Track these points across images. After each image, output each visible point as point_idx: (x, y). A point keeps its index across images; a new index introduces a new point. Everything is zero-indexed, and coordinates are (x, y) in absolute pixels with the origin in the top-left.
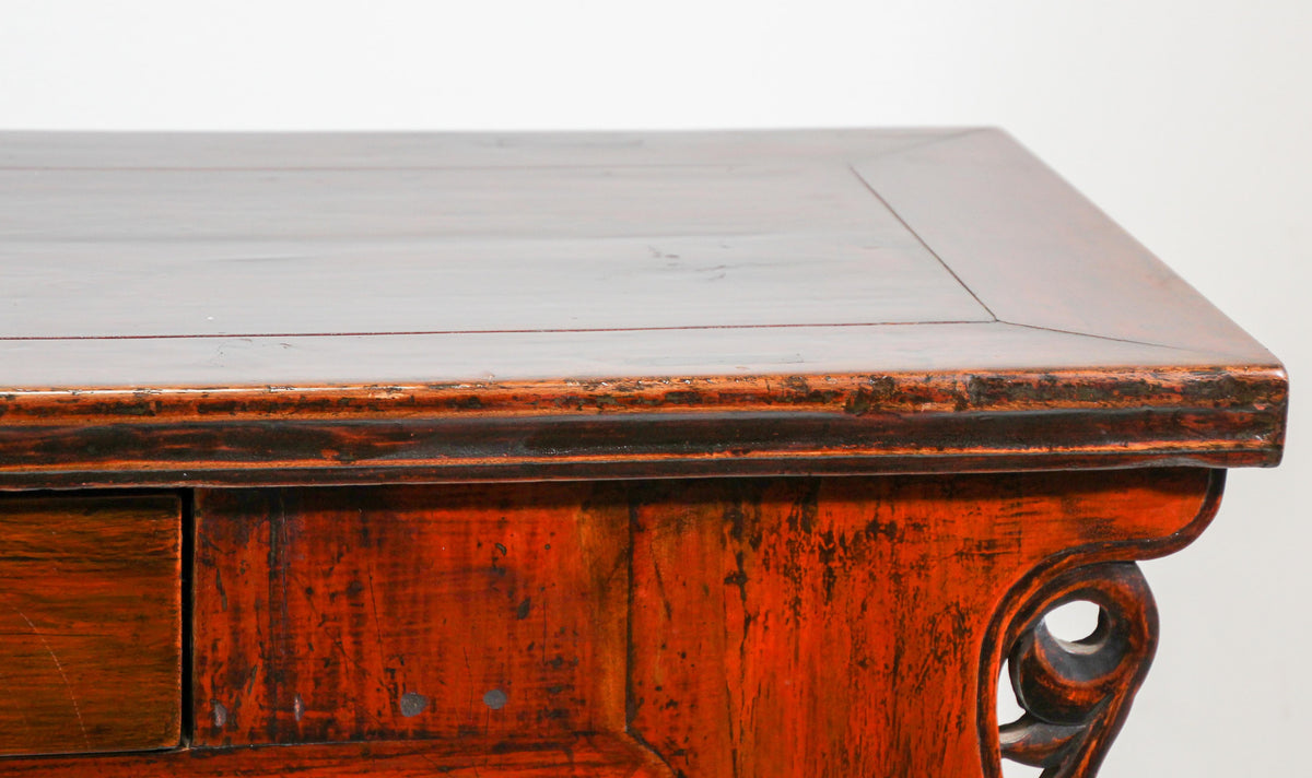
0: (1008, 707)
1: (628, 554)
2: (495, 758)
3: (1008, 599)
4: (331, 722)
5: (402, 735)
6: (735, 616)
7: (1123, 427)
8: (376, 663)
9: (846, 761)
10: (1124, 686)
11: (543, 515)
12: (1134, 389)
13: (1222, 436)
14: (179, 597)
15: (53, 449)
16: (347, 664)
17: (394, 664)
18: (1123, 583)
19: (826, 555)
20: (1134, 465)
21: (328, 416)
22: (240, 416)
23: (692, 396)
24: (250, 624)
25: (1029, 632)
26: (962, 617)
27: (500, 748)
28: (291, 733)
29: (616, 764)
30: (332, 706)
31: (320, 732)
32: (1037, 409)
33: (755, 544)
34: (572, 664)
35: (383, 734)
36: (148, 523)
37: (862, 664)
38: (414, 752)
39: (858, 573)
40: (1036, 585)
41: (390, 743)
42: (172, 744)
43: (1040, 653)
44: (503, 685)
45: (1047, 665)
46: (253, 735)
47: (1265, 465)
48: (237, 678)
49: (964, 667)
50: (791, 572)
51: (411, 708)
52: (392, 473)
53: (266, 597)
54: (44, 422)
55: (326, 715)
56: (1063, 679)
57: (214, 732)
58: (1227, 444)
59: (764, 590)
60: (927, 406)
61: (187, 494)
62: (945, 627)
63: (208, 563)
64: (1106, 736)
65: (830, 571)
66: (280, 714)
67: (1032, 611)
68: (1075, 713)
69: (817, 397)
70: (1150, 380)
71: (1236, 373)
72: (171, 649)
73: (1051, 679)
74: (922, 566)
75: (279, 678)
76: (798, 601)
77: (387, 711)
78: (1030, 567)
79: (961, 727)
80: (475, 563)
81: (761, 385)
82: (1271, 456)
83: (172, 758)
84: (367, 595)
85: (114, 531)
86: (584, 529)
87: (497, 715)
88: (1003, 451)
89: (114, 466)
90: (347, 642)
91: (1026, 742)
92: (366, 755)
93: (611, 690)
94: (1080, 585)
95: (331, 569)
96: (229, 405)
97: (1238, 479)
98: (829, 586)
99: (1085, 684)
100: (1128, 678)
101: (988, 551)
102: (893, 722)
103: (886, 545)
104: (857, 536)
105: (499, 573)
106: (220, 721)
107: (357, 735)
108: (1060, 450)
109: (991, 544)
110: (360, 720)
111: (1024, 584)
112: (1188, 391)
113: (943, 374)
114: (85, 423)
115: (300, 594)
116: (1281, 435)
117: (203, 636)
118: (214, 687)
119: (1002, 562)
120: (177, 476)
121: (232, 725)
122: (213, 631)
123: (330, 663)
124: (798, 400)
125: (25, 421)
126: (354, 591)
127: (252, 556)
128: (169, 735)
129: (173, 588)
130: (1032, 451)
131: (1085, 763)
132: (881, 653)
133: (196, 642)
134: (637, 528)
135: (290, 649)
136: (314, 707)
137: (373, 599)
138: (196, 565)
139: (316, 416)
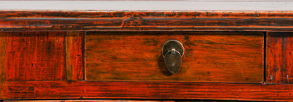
14: (263, 53)
15: (239, 23)
22: (276, 17)
24: (278, 59)
28: (287, 82)
36: (257, 38)
42: (262, 82)
46: (278, 82)
48: (275, 70)
53: (281, 54)
54: (238, 18)
57: (270, 80)
61: (265, 33)
63: (269, 47)
66: (284, 78)
72: (262, 63)
75: (284, 70)
83: (262, 85)
89: (251, 27)
96: (274, 15)
114: (244, 18)
115: (288, 53)
117: (268, 61)
118: (270, 71)
120: (263, 29)
121: (274, 79)
122: (270, 60)
125: (233, 17)
127: (278, 45)
128: (261, 80)
129: (262, 51)
135: (286, 65)
136: (291, 76)
138: (267, 47)
139: (292, 17)
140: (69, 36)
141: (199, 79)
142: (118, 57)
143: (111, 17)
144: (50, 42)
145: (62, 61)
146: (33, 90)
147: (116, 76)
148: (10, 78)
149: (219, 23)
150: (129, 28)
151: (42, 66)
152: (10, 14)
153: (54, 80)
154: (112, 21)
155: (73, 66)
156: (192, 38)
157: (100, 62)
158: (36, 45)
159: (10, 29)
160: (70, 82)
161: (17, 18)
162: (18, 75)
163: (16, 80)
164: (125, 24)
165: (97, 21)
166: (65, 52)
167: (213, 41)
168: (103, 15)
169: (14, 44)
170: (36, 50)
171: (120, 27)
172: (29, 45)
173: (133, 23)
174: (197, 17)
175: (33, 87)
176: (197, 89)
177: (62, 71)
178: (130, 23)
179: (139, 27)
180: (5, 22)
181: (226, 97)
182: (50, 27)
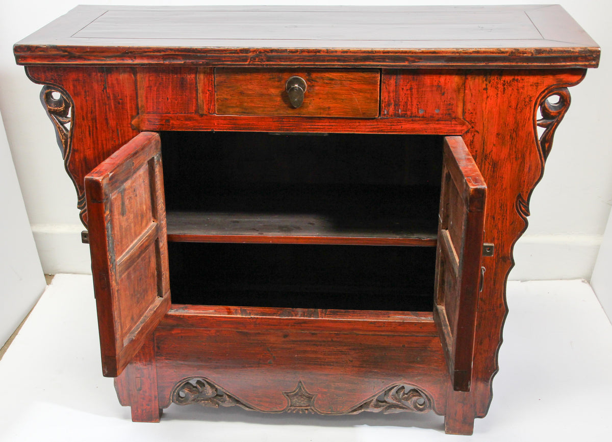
0: (539, 116)
1: (464, 84)
2: (437, 122)
3: (540, 94)
4: (406, 114)
5: (419, 117)
6: (485, 96)
7: (565, 59)
8: (415, 103)
9: (505, 126)
10: (563, 112)
11: (448, 77)
12: (568, 52)
13: (586, 62)
14: (379, 89)
15: (356, 60)
16: (409, 103)
17: (418, 103)
18: (564, 92)
19: (504, 85)
20: (568, 68)
21: (406, 55)
22: (390, 54)
23: (478, 52)
24: (391, 95)
25: (544, 101)
26: (531, 98)
27: (438, 120)
28: (399, 116)
29: (460, 124)
30: (406, 111)
31: (404, 116)
32: (548, 55)
33: (490, 82)
34: (453, 105)
35: (416, 116)
36: (374, 75)
37: (510, 107)
38: (421, 120)
39: (510, 89)
40: (546, 92)
41: (417, 118)
42: (377, 117)
43: (546, 105)
44: (439, 108)
45: (547, 108)
46: (391, 116)
47: (595, 68)
48: (389, 105)
49: (530, 107)
50: (497, 88)
51: (421, 112)
52: (418, 66)
53: (395, 90)
54: (355, 55)
55: (405, 113)
56: (550, 110)
57: (384, 115)
58: (587, 63)
59: (491, 92)
60: (525, 55)
61: (380, 69)
62: (527, 100)
63: (384, 83)
64: (558, 122)
65: (504, 88)
66: (397, 112)
67: (545, 97)
68: (553, 118)
69: (503, 52)
70: (572, 50)
71: (590, 49)
72: (377, 99)
73: (548, 111)
74: (523, 88)
75: (397, 105)
76: (497, 94)
77: (417, 112)
78: (545, 88)
79: (529, 119)
80: (434, 85)
81: (492, 50)
82: (596, 66)
83: (377, 119)
84: (413, 90)
85: (368, 76)
86: (456, 79)
87: (438, 114)
88: (541, 64)
89: (367, 63)
90: (409, 99)
91: (542, 123)
92: (412, 120)
93: (460, 111)
94: (555, 92)
95: (407, 85)
96: (388, 52)
97: (589, 70)
98: (504, 91)
99: (555, 112)
100: (564, 111)
101: (537, 85)
102: (515, 118)
103: (516, 83)
104: (510, 81)
105: (439, 87)
107: (411, 117)
108: (552, 64)
109: (537, 83)
110: (412, 114)
111: (544, 91)
112: (580, 52)
113: (529, 48)
114: (361, 55)
115: (401, 89)
116: (598, 62)
117: (383, 96)
118: (385, 106)
119: (539, 87)
120: (378, 65)
121: (388, 114)
122: (385, 95)
123: (406, 103)
124: (499, 53)
125: (351, 54)
126: (411, 89)
127: (392, 82)
128: (376, 115)
129: (377, 88)
130: (547, 64)
131: (554, 127)
132: (513, 104)
133: (382, 98)
134: (466, 79)
135: (399, 100)
136: (403, 111)
137: (414, 91)
138: (382, 83)
139: (405, 55)
140: (200, 73)
141: (320, 114)
142: (245, 92)
143: (238, 53)
144: (183, 79)
145: (194, 95)
146: (169, 122)
147: (244, 111)
148: (149, 110)
149: (339, 60)
150: (255, 65)
151: (176, 100)
152: (146, 50)
153: (188, 113)
154: (239, 57)
155: (204, 101)
156: (314, 75)
157: (229, 97)
158: (171, 80)
159: (147, 64)
160: (202, 115)
161: (152, 54)
162: (155, 108)
163: (154, 112)
164: (251, 60)
165: (225, 57)
166: (196, 87)
167: (333, 78)
168: (230, 52)
169: (151, 79)
170: (171, 85)
171: (246, 63)
172: (164, 80)
173: (259, 59)
174: (318, 54)
175: (169, 120)
176: (318, 123)
177: (194, 105)
178: (255, 59)
179: (264, 63)
180: (142, 57)
181: (345, 131)
182: (183, 62)
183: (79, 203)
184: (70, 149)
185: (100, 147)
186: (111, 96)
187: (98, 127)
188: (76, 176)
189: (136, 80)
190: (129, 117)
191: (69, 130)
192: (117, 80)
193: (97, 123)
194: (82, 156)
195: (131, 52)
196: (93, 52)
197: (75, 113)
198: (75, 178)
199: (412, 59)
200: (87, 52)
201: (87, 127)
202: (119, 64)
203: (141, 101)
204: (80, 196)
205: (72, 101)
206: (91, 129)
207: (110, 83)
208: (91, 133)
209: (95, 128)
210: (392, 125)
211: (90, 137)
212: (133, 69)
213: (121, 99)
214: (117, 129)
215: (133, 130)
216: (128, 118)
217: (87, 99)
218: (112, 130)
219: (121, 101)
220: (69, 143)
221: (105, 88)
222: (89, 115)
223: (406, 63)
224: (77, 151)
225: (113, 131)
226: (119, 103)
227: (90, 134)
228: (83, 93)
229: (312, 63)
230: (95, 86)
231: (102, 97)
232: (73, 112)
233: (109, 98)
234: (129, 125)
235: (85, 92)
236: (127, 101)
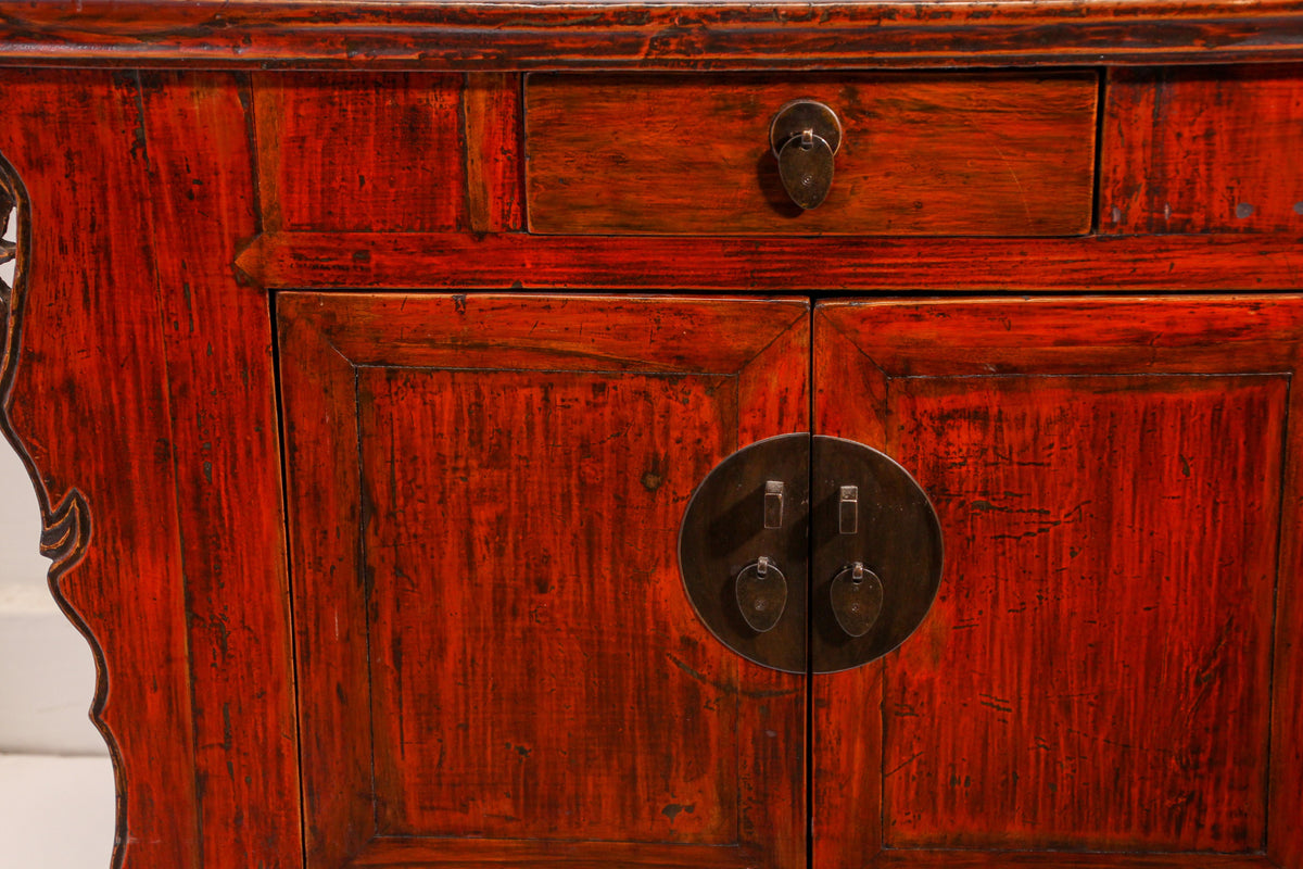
4: (1188, 221)
5: (1236, 231)
8: (1221, 184)
14: (1093, 138)
15: (1019, 39)
16: (1201, 184)
17: (1233, 183)
21: (1200, 17)
22: (1141, 17)
24: (1139, 156)
28: (1163, 228)
30: (1189, 211)
31: (1182, 227)
35: (1223, 229)
36: (1077, 89)
38: (1242, 242)
41: (1226, 235)
42: (1085, 232)
46: (1137, 228)
48: (1128, 191)
51: (1243, 214)
52: (1241, 55)
53: (1150, 139)
54: (1015, 22)
55: (1185, 216)
57: (1112, 226)
61: (1102, 70)
63: (1113, 116)
66: (1155, 215)
72: (1087, 171)
75: (1156, 191)
77: (1227, 215)
80: (1294, 116)
83: (1085, 241)
84: (1217, 139)
85: (1055, 94)
89: (1057, 51)
90: (1202, 168)
92: (1210, 243)
95: (1194, 121)
96: (1134, 10)
106: (1116, 218)
107: (1205, 230)
110: (1208, 220)
114: (1038, 22)
115: (1173, 137)
117: (1108, 163)
118: (1113, 197)
120: (1096, 57)
121: (1124, 222)
122: (1114, 160)
123: (1190, 183)
125: (1003, 21)
126: (1209, 135)
127: (1143, 111)
128: (1083, 226)
129: (1089, 132)
133: (1103, 167)
135: (1164, 175)
136: (1177, 211)
137: (1221, 141)
138: (1106, 118)
139: (1191, 17)
140: (474, 87)
141: (888, 227)
142: (631, 155)
143: (609, 24)
144: (414, 109)
145: (455, 168)
146: (368, 260)
147: (626, 220)
148: (295, 220)
149: (957, 43)
150: (665, 63)
151: (391, 184)
152: (287, 13)
153: (431, 229)
154: (611, 38)
155: (490, 189)
156: (869, 94)
157: (572, 173)
158: (372, 116)
159: (289, 63)
160: (480, 236)
161: (307, 26)
162: (318, 213)
163: (313, 227)
164: (652, 47)
165: (561, 37)
166: (462, 139)
167: (935, 102)
168: (580, 19)
169: (302, 112)
170: (372, 132)
171: (635, 58)
172: (350, 115)
173: (680, 44)
174: (885, 23)
175: (367, 251)
176: (881, 256)
177: (454, 201)
178: (667, 44)
179: (699, 57)
180: (272, 38)
181: (972, 283)
182: (415, 57)
183: (46, 538)
184: (14, 353)
185: (123, 341)
186: (162, 168)
187: (116, 278)
188: (35, 442)
189: (250, 114)
190: (227, 242)
191: (10, 284)
192: (183, 113)
193: (113, 264)
194: (58, 373)
195: (233, 20)
196: (96, 17)
197: (34, 230)
198: (33, 449)
199: (1218, 31)
200: (75, 17)
201: (78, 278)
202: (188, 62)
203: (269, 189)
204: (53, 511)
205: (19, 187)
206: (91, 283)
207: (158, 124)
208: (92, 296)
209: (104, 281)
210: (1135, 261)
211: (89, 314)
212: (237, 77)
213: (198, 182)
214: (185, 284)
215: (240, 285)
216: (223, 246)
217: (76, 179)
218: (166, 287)
219: (196, 188)
220: (10, 332)
221: (140, 143)
222: (83, 236)
223: (1196, 48)
224: (41, 357)
225: (170, 291)
226: (191, 195)
227: (86, 300)
228: (61, 160)
229: (865, 55)
230: (104, 133)
231: (129, 173)
232: (24, 224)
233: (154, 177)
234: (228, 271)
235: (69, 155)
236: (218, 184)
